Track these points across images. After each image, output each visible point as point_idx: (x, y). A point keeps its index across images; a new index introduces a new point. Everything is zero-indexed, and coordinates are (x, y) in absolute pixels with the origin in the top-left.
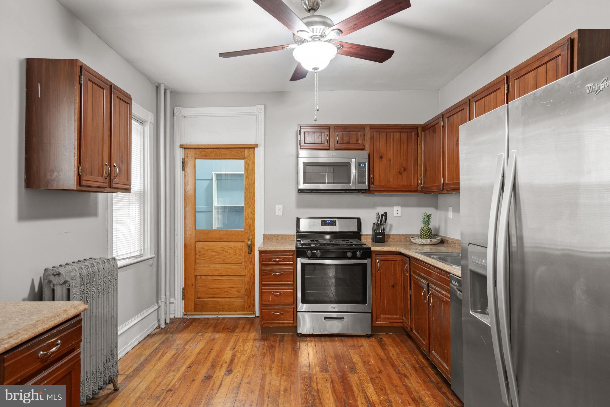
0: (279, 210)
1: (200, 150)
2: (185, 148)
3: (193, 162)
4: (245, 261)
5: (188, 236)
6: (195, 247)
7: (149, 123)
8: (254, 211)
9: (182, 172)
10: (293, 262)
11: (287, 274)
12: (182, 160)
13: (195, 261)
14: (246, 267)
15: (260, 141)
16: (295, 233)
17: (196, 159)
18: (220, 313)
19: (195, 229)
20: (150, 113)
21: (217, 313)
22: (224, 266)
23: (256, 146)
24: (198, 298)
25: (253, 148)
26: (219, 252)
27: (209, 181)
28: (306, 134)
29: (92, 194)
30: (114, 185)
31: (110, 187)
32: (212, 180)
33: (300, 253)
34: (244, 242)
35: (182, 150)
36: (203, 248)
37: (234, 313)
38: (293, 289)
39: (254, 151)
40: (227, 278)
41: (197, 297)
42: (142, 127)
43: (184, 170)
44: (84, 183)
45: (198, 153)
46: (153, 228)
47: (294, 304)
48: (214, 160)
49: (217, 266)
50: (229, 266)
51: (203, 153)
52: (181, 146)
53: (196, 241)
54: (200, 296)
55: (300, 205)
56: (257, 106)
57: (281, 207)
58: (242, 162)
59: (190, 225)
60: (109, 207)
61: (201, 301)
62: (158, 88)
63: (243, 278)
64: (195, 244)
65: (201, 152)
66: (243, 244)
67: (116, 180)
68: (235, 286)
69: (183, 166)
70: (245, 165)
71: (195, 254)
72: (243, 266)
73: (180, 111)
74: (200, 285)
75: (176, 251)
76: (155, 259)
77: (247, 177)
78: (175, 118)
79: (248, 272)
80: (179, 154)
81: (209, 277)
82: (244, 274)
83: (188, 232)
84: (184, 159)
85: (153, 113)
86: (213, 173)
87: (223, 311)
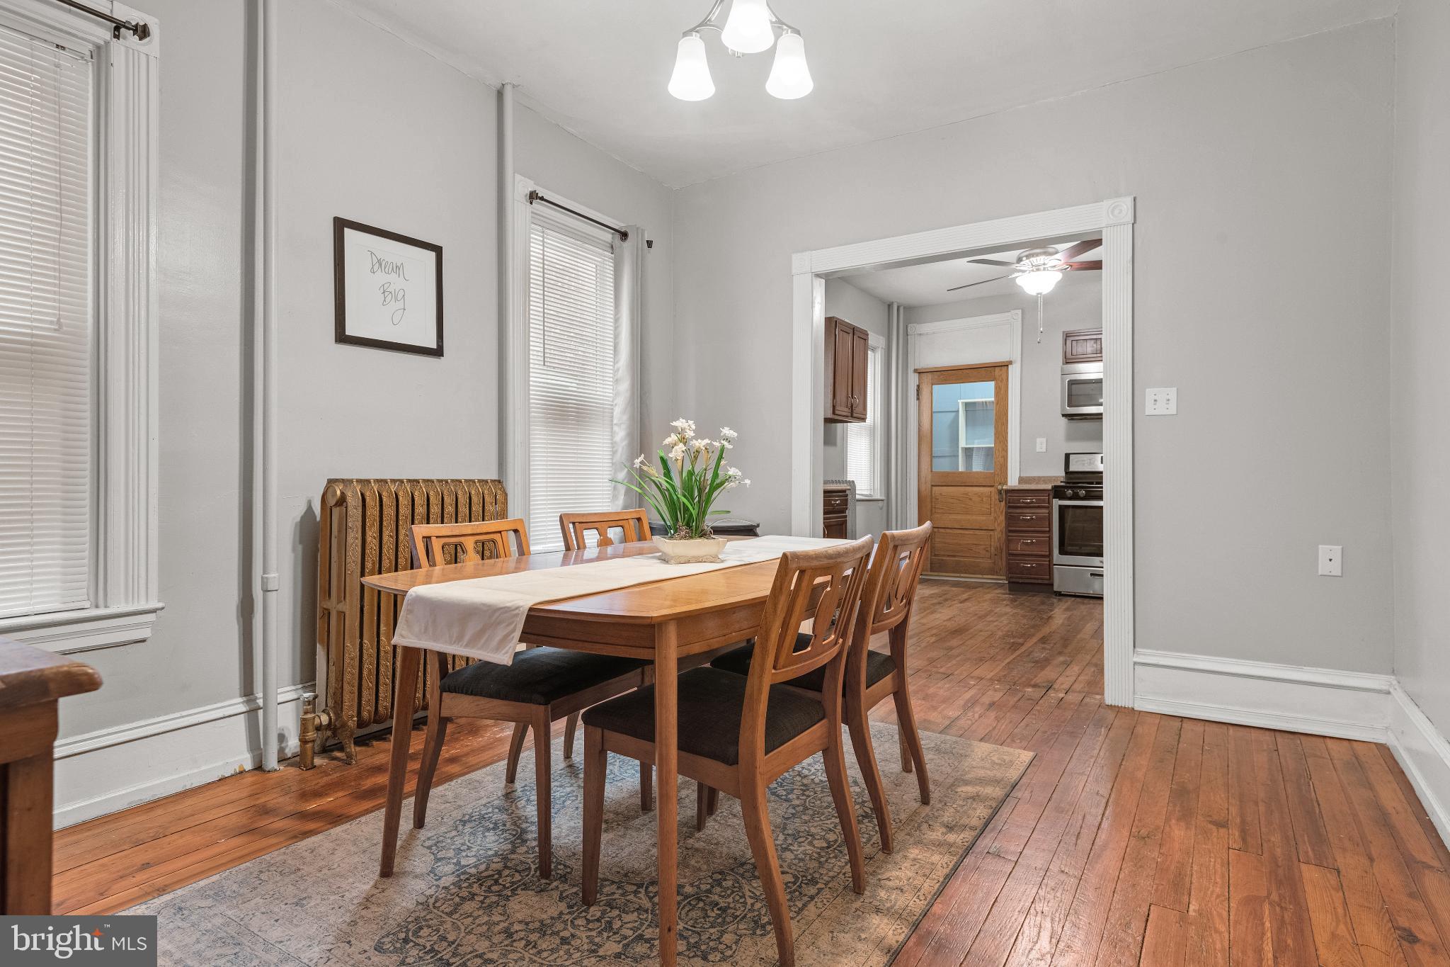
0: (1041, 444)
1: (938, 373)
2: (919, 372)
3: (930, 388)
4: (995, 511)
5: (923, 480)
6: (931, 493)
7: (880, 349)
8: (1007, 446)
9: (916, 402)
10: (1049, 503)
11: (1040, 519)
12: (916, 387)
13: (931, 510)
14: (995, 518)
15: (1016, 356)
16: (1063, 474)
17: (932, 385)
18: (962, 575)
19: (932, 471)
20: (881, 337)
21: (958, 575)
22: (969, 517)
23: (1011, 363)
24: (935, 555)
25: (1005, 365)
26: (961, 499)
27: (954, 414)
28: (1074, 343)
29: (839, 425)
30: (855, 415)
31: (852, 416)
32: (958, 411)
33: (1058, 492)
34: (993, 486)
35: (917, 375)
36: (941, 494)
37: (981, 576)
38: (1049, 537)
39: (1008, 369)
40: (971, 532)
41: (933, 554)
42: (873, 354)
43: (918, 399)
44: (837, 412)
45: (936, 377)
46: (883, 458)
47: (1050, 555)
48: (962, 384)
49: (959, 517)
50: (974, 517)
51: (941, 377)
52: (915, 371)
53: (932, 486)
54: (937, 553)
55: (1070, 437)
56: (1012, 311)
57: (1044, 440)
58: (992, 384)
59: (925, 466)
60: (844, 439)
61: (939, 560)
62: (890, 306)
63: (992, 533)
64: (932, 489)
65: (939, 376)
66: (992, 489)
67: (857, 409)
68: (982, 543)
69: (918, 395)
70: (996, 388)
71: (931, 502)
72: (992, 518)
73: (915, 328)
74: (937, 540)
75: (908, 498)
76: (885, 502)
77: (997, 404)
78: (909, 337)
79: (998, 525)
80: (913, 380)
81: (948, 531)
82: (993, 528)
83: (923, 474)
84: (918, 386)
85: (883, 336)
86: (960, 401)
87: (966, 573)
